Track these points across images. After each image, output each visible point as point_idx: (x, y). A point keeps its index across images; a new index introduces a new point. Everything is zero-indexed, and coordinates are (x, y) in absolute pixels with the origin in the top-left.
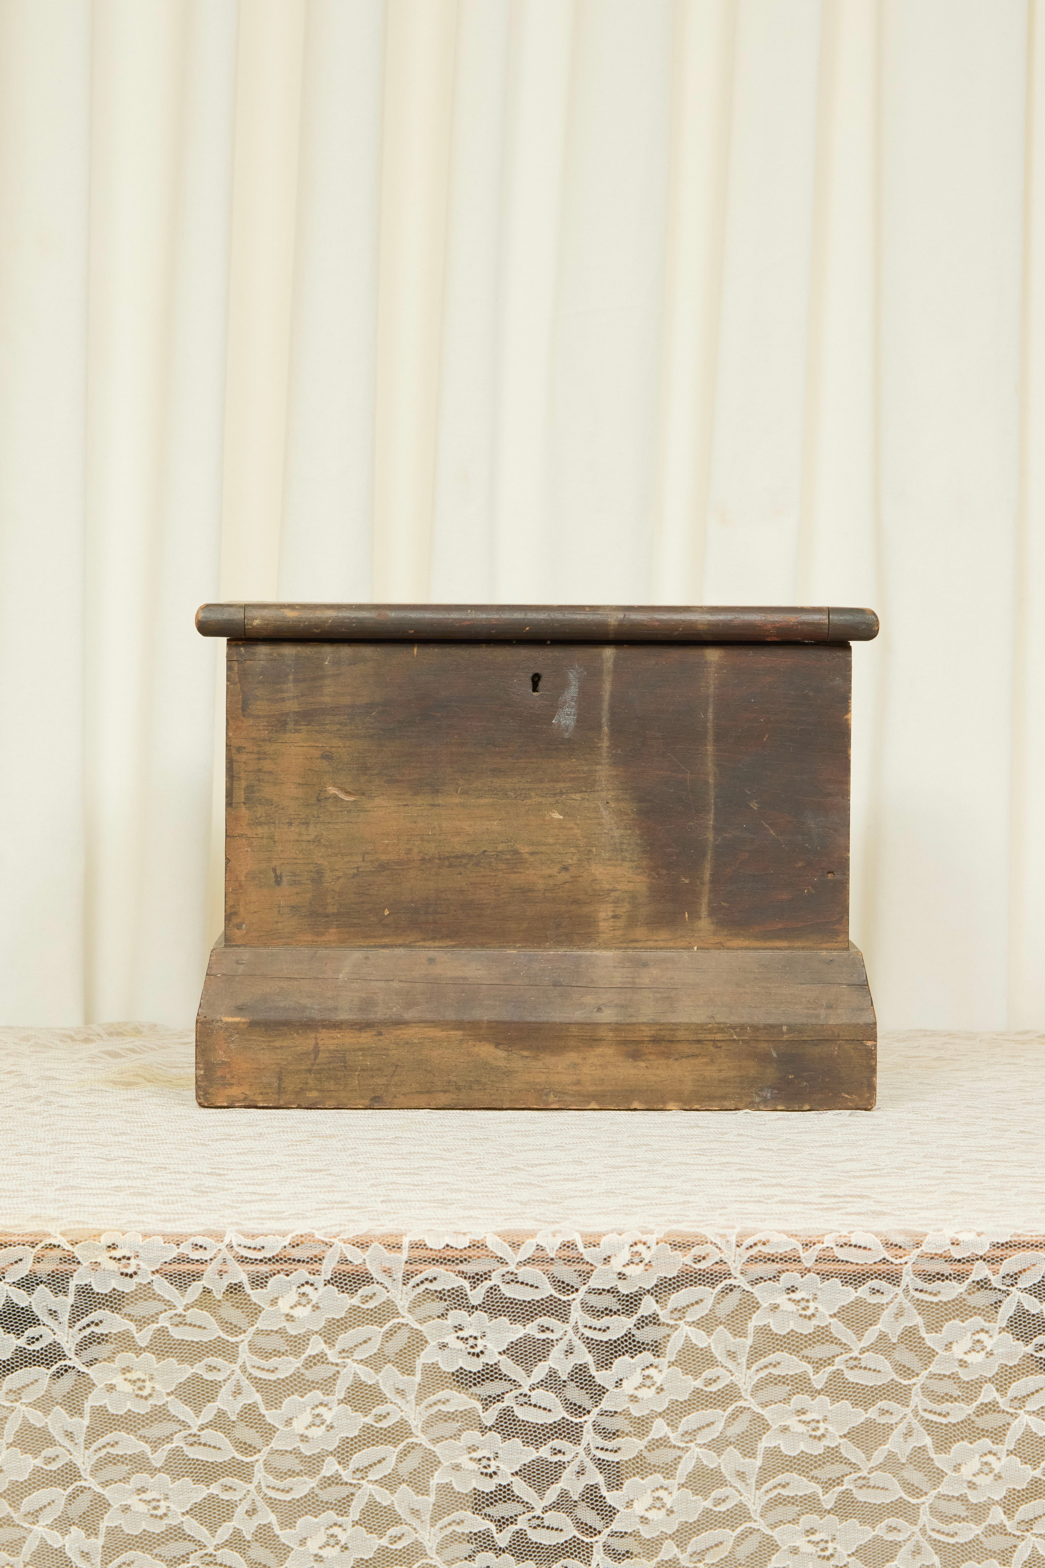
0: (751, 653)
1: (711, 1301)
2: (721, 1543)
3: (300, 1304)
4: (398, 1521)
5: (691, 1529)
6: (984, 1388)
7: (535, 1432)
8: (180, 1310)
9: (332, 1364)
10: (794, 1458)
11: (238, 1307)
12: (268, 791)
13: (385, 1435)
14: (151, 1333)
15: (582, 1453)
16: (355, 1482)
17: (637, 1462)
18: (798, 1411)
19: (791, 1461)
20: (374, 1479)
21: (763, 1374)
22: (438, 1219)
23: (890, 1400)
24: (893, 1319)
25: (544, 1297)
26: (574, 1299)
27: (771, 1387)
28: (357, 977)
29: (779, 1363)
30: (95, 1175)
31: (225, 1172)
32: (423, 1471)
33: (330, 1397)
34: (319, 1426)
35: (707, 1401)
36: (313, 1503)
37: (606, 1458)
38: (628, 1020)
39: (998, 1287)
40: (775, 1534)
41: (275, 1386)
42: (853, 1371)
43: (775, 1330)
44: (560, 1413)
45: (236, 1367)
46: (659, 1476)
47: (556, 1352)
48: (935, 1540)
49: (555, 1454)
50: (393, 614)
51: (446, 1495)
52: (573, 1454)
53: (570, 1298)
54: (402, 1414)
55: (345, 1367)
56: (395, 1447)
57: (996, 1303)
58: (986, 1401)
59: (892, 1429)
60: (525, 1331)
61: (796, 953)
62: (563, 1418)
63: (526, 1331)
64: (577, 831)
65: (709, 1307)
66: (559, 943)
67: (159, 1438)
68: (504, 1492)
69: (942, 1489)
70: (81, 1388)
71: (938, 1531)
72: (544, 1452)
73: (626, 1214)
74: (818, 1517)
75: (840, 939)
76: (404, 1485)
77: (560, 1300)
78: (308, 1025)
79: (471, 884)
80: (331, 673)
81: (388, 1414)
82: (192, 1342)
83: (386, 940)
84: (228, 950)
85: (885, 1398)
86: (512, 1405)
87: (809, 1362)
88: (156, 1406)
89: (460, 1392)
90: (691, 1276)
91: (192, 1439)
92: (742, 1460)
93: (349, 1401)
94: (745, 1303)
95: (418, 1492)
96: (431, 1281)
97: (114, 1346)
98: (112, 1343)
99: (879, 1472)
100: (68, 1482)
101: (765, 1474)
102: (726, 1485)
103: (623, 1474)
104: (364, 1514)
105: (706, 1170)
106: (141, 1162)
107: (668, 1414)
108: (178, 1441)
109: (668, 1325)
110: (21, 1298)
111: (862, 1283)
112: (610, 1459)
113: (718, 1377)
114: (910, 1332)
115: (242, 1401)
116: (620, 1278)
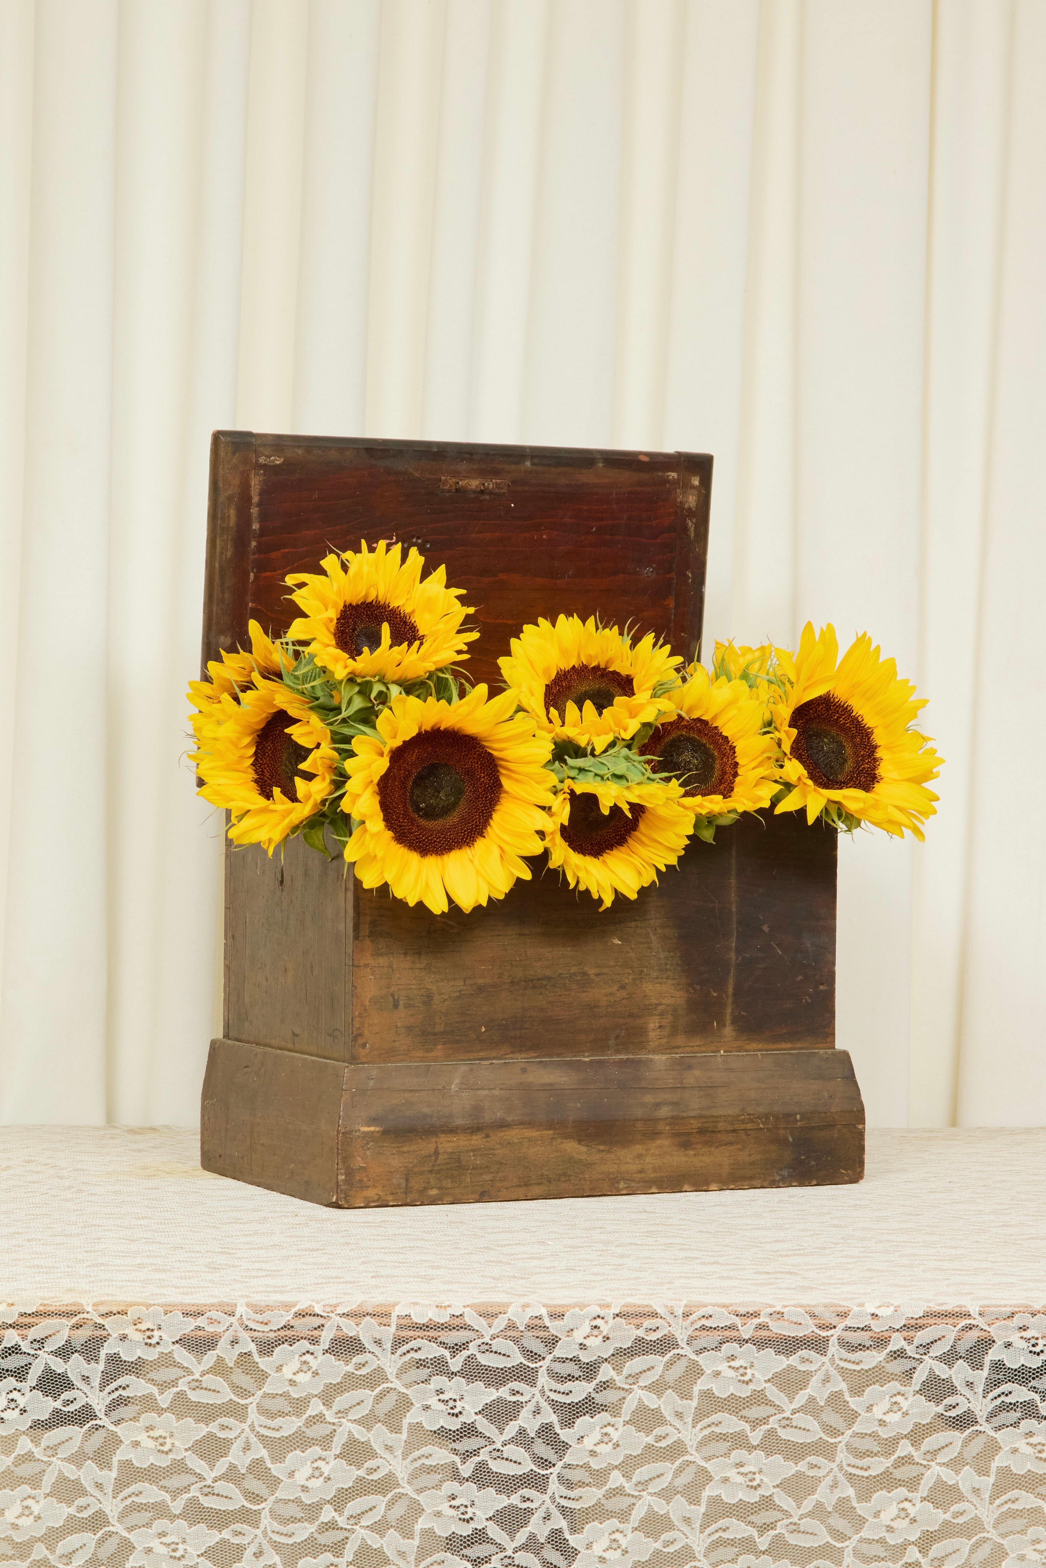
1: (661, 1368)
3: (302, 1371)
4: (387, 1562)
6: (901, 1444)
7: (507, 1482)
8: (197, 1376)
9: (330, 1423)
10: (734, 1505)
11: (247, 1374)
12: (388, 927)
13: (376, 1486)
14: (171, 1396)
15: (548, 1501)
16: (349, 1527)
17: (596, 1509)
18: (737, 1464)
19: (731, 1508)
20: (366, 1525)
21: (706, 1432)
22: (422, 1292)
23: (818, 1456)
24: (820, 1385)
25: (515, 1364)
26: (541, 1367)
27: (713, 1444)
28: (465, 1087)
29: (720, 1423)
30: (120, 1254)
31: (234, 1251)
32: (409, 1517)
33: (328, 1452)
34: (318, 1478)
35: (657, 1455)
36: (313, 1546)
37: (569, 1506)
38: (681, 1115)
39: (913, 1356)
41: (279, 1443)
42: (785, 1430)
43: (717, 1394)
44: (528, 1466)
45: (245, 1426)
46: (615, 1520)
47: (525, 1413)
49: (524, 1501)
51: (429, 1539)
52: (540, 1502)
53: (537, 1365)
54: (391, 1467)
55: (341, 1426)
56: (385, 1496)
57: (911, 1370)
58: (902, 1455)
59: (820, 1482)
60: (497, 1394)
62: (532, 1470)
63: (499, 1394)
64: (632, 954)
65: (659, 1373)
66: (618, 1051)
67: (178, 1489)
68: (480, 1535)
69: (864, 1534)
70: (110, 1444)
72: (515, 1500)
73: (586, 1288)
74: (754, 1558)
75: (828, 1040)
76: (392, 1530)
77: (528, 1367)
78: (430, 1131)
79: (549, 1003)
81: (378, 1467)
82: (208, 1404)
83: (486, 1054)
85: (814, 1454)
86: (487, 1459)
87: (747, 1422)
88: (175, 1460)
89: (441, 1448)
90: (643, 1346)
91: (207, 1490)
92: (688, 1507)
93: (344, 1456)
94: (690, 1370)
95: (404, 1536)
96: (416, 1351)
97: (139, 1407)
98: (137, 1404)
99: (808, 1519)
100: (97, 1528)
101: (708, 1519)
102: (674, 1529)
103: (583, 1520)
104: (357, 1555)
105: (653, 1250)
106: (160, 1243)
107: (623, 1467)
108: (194, 1492)
109: (623, 1389)
110: (58, 1366)
111: (793, 1352)
112: (573, 1507)
113: (667, 1435)
114: (836, 1396)
115: (251, 1456)
116: (581, 1349)
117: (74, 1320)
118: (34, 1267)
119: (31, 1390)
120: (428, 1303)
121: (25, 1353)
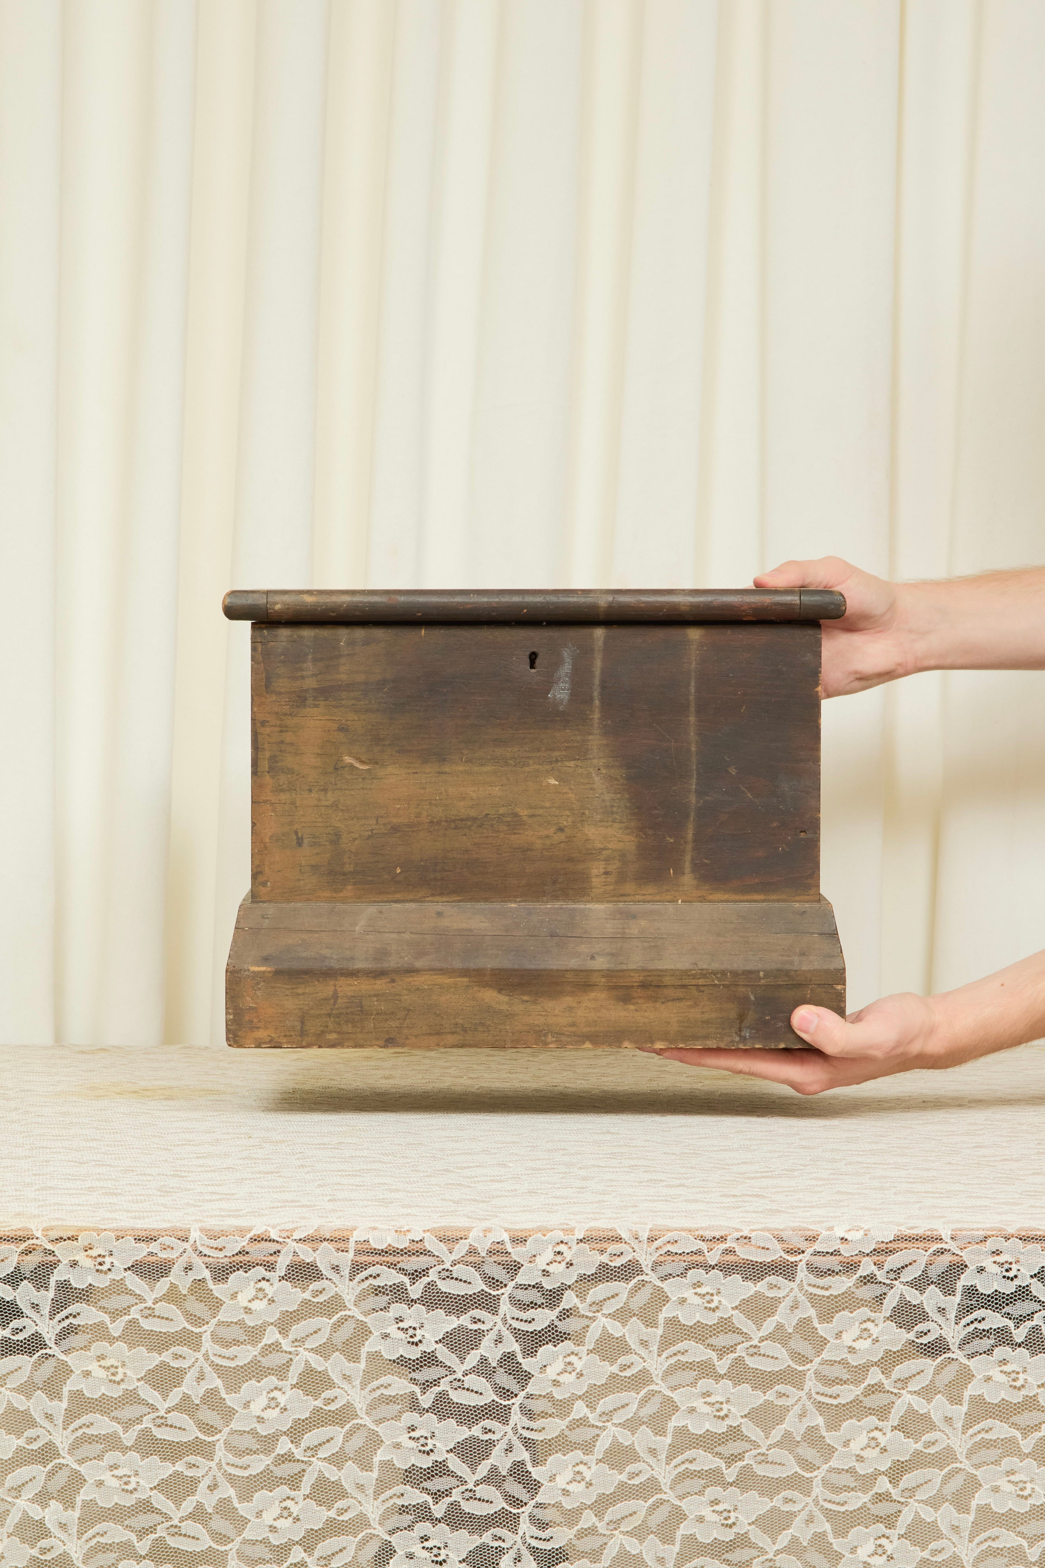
0: (729, 632)
1: (626, 1296)
2: (635, 1513)
3: (257, 1298)
4: (344, 1495)
5: (607, 1500)
6: (871, 1371)
7: (468, 1413)
8: (149, 1304)
9: (286, 1352)
10: (700, 1436)
11: (201, 1301)
12: (289, 761)
13: (333, 1417)
14: (123, 1324)
15: (510, 1432)
16: (306, 1459)
17: (560, 1441)
18: (704, 1394)
19: (697, 1439)
20: (323, 1457)
21: (672, 1361)
22: (380, 1216)
23: (786, 1384)
24: (788, 1311)
25: (476, 1291)
26: (503, 1294)
27: (679, 1373)
28: (371, 929)
29: (686, 1351)
30: (70, 1177)
31: (186, 1174)
32: (367, 1449)
33: (284, 1382)
34: (274, 1408)
35: (622, 1385)
36: (269, 1479)
37: (532, 1437)
38: (619, 967)
39: (883, 1281)
40: (683, 1504)
41: (234, 1373)
42: (753, 1358)
43: (683, 1322)
44: (490, 1396)
45: (199, 1355)
46: (579, 1452)
47: (487, 1342)
48: (827, 1509)
49: (486, 1433)
50: (402, 599)
51: (388, 1471)
52: (502, 1433)
53: (499, 1292)
54: (349, 1397)
55: (297, 1355)
56: (342, 1427)
57: (881, 1295)
58: (872, 1383)
59: (789, 1411)
60: (458, 1322)
61: (771, 904)
62: (493, 1401)
63: (460, 1322)
64: (571, 796)
65: (624, 1300)
66: (556, 898)
67: (130, 1420)
68: (440, 1468)
69: (833, 1463)
70: (60, 1374)
71: (830, 1501)
72: (476, 1431)
73: (548, 1212)
74: (722, 1490)
75: (812, 892)
76: (350, 1462)
77: (490, 1294)
78: (328, 974)
79: (475, 844)
80: (346, 653)
81: (336, 1398)
82: (160, 1332)
83: (398, 896)
84: (254, 905)
85: (782, 1383)
86: (447, 1389)
87: (714, 1350)
88: (127, 1390)
89: (400, 1378)
90: (608, 1273)
91: (160, 1421)
92: (654, 1438)
93: (301, 1386)
94: (656, 1296)
95: (363, 1469)
96: (375, 1277)
97: (90, 1336)
98: (88, 1333)
99: (777, 1449)
100: (47, 1460)
101: (675, 1450)
102: (640, 1461)
103: (546, 1451)
104: (314, 1488)
105: (617, 1172)
106: (110, 1165)
107: (587, 1397)
108: (147, 1423)
109: (587, 1317)
110: (7, 1293)
111: (761, 1278)
112: (535, 1438)
113: (632, 1364)
114: (804, 1323)
115: (205, 1386)
116: (544, 1275)
117: (23, 1246)
120: (387, 1227)
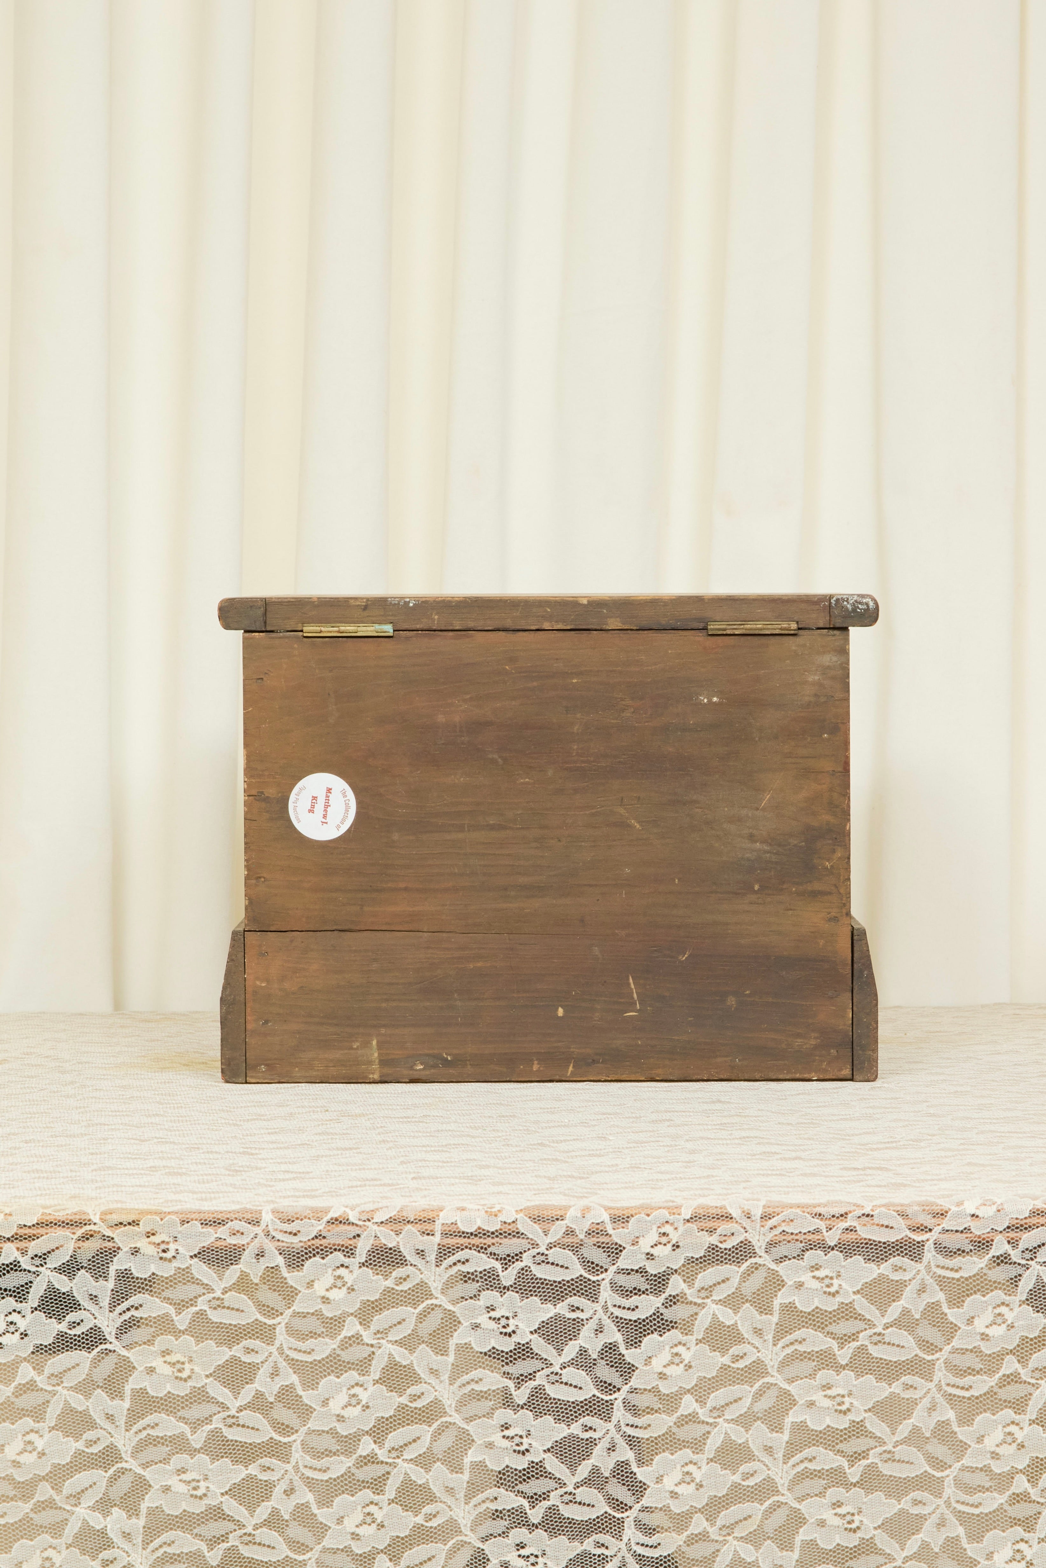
1: (737, 1280)
2: (750, 1517)
3: (335, 1287)
4: (432, 1499)
5: (720, 1503)
6: (1006, 1360)
7: (566, 1409)
8: (218, 1294)
9: (368, 1345)
10: (821, 1432)
11: (275, 1290)
13: (420, 1415)
14: (190, 1316)
15: (613, 1430)
16: (390, 1461)
17: (667, 1438)
18: (824, 1386)
19: (817, 1436)
20: (409, 1458)
21: (789, 1350)
22: (469, 1195)
23: (913, 1375)
24: (915, 1296)
25: (574, 1277)
26: (603, 1279)
27: (797, 1363)
29: (804, 1340)
30: (130, 1156)
31: (257, 1151)
32: (457, 1449)
33: (366, 1377)
34: (355, 1406)
35: (734, 1377)
36: (350, 1482)
37: (637, 1435)
39: (1018, 1261)
40: (803, 1507)
41: (312, 1368)
42: (877, 1347)
43: (800, 1308)
44: (590, 1391)
45: (273, 1349)
46: (688, 1451)
47: (586, 1331)
48: (959, 1512)
49: (586, 1431)
51: (480, 1473)
52: (604, 1431)
53: (599, 1278)
54: (436, 1393)
55: (380, 1348)
56: (430, 1426)
57: (1015, 1277)
58: (1008, 1373)
59: (916, 1404)
60: (555, 1311)
62: (594, 1396)
63: (557, 1311)
65: (735, 1285)
67: (198, 1420)
68: (537, 1469)
69: (966, 1461)
70: (121, 1371)
71: (963, 1503)
72: (576, 1429)
73: (652, 1188)
74: (844, 1491)
76: (439, 1464)
77: (589, 1280)
81: (422, 1394)
82: (230, 1325)
85: (909, 1373)
86: (544, 1383)
87: (834, 1338)
88: (195, 1387)
89: (492, 1371)
90: (717, 1255)
91: (230, 1421)
92: (769, 1435)
93: (384, 1382)
94: (770, 1281)
95: (452, 1471)
96: (463, 1263)
97: (153, 1329)
98: (151, 1326)
99: (904, 1446)
100: (109, 1464)
101: (792, 1448)
102: (754, 1460)
103: (652, 1450)
104: (399, 1492)
105: (727, 1144)
106: (174, 1143)
107: (696, 1391)
108: (217, 1423)
109: (695, 1304)
110: (63, 1284)
111: (885, 1259)
112: (640, 1436)
113: (745, 1354)
114: (933, 1308)
115: (280, 1382)
116: (648, 1259)
117: (80, 1232)
118: (33, 1171)
119: (32, 1312)
120: (477, 1207)
121: (25, 1270)
